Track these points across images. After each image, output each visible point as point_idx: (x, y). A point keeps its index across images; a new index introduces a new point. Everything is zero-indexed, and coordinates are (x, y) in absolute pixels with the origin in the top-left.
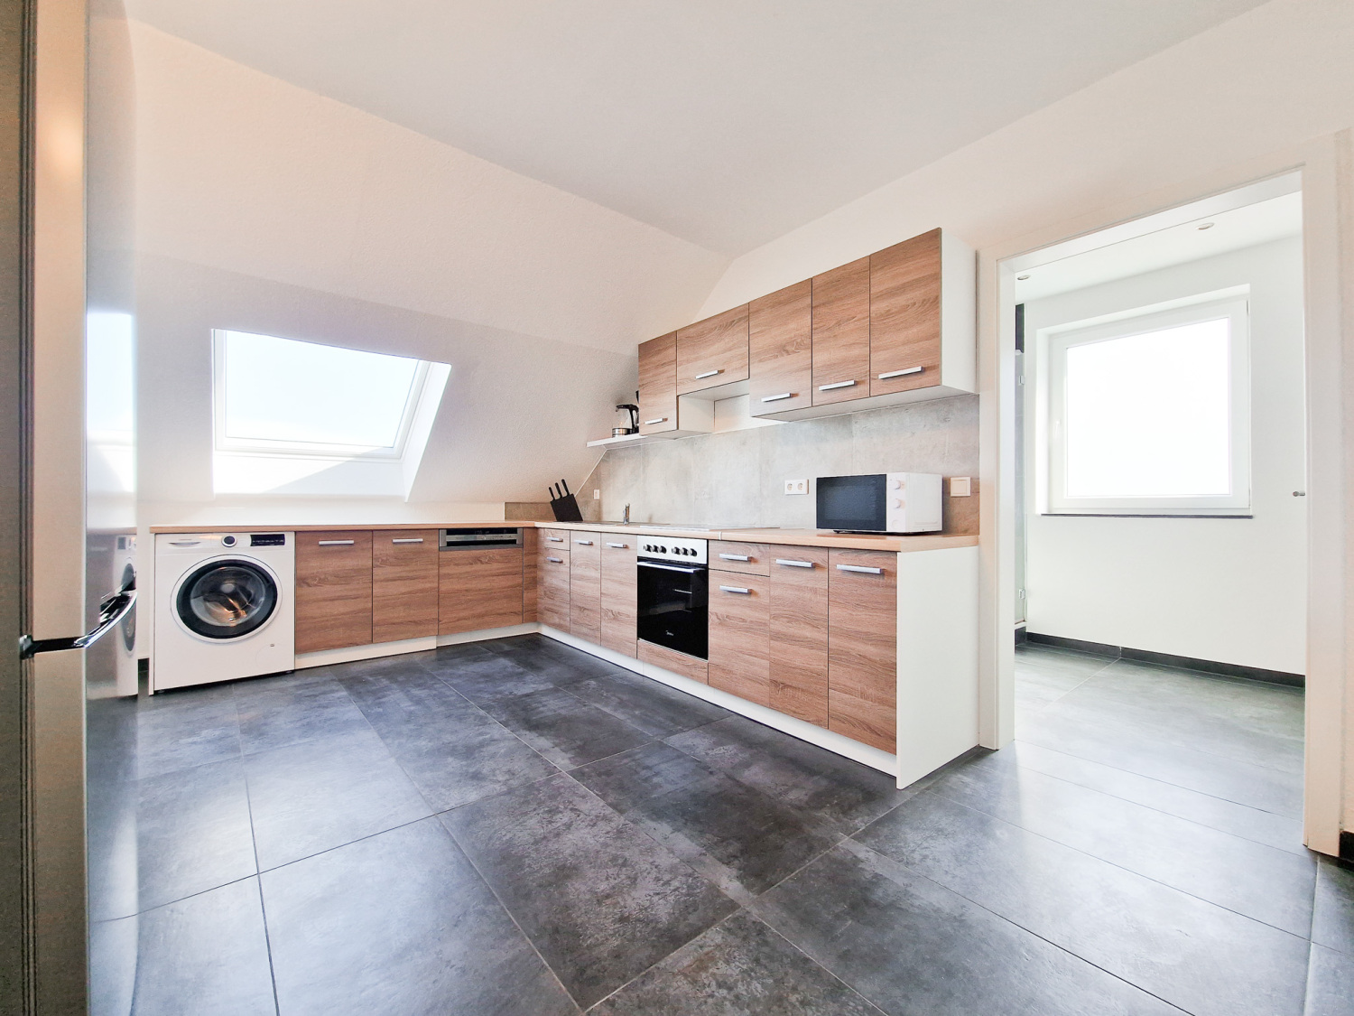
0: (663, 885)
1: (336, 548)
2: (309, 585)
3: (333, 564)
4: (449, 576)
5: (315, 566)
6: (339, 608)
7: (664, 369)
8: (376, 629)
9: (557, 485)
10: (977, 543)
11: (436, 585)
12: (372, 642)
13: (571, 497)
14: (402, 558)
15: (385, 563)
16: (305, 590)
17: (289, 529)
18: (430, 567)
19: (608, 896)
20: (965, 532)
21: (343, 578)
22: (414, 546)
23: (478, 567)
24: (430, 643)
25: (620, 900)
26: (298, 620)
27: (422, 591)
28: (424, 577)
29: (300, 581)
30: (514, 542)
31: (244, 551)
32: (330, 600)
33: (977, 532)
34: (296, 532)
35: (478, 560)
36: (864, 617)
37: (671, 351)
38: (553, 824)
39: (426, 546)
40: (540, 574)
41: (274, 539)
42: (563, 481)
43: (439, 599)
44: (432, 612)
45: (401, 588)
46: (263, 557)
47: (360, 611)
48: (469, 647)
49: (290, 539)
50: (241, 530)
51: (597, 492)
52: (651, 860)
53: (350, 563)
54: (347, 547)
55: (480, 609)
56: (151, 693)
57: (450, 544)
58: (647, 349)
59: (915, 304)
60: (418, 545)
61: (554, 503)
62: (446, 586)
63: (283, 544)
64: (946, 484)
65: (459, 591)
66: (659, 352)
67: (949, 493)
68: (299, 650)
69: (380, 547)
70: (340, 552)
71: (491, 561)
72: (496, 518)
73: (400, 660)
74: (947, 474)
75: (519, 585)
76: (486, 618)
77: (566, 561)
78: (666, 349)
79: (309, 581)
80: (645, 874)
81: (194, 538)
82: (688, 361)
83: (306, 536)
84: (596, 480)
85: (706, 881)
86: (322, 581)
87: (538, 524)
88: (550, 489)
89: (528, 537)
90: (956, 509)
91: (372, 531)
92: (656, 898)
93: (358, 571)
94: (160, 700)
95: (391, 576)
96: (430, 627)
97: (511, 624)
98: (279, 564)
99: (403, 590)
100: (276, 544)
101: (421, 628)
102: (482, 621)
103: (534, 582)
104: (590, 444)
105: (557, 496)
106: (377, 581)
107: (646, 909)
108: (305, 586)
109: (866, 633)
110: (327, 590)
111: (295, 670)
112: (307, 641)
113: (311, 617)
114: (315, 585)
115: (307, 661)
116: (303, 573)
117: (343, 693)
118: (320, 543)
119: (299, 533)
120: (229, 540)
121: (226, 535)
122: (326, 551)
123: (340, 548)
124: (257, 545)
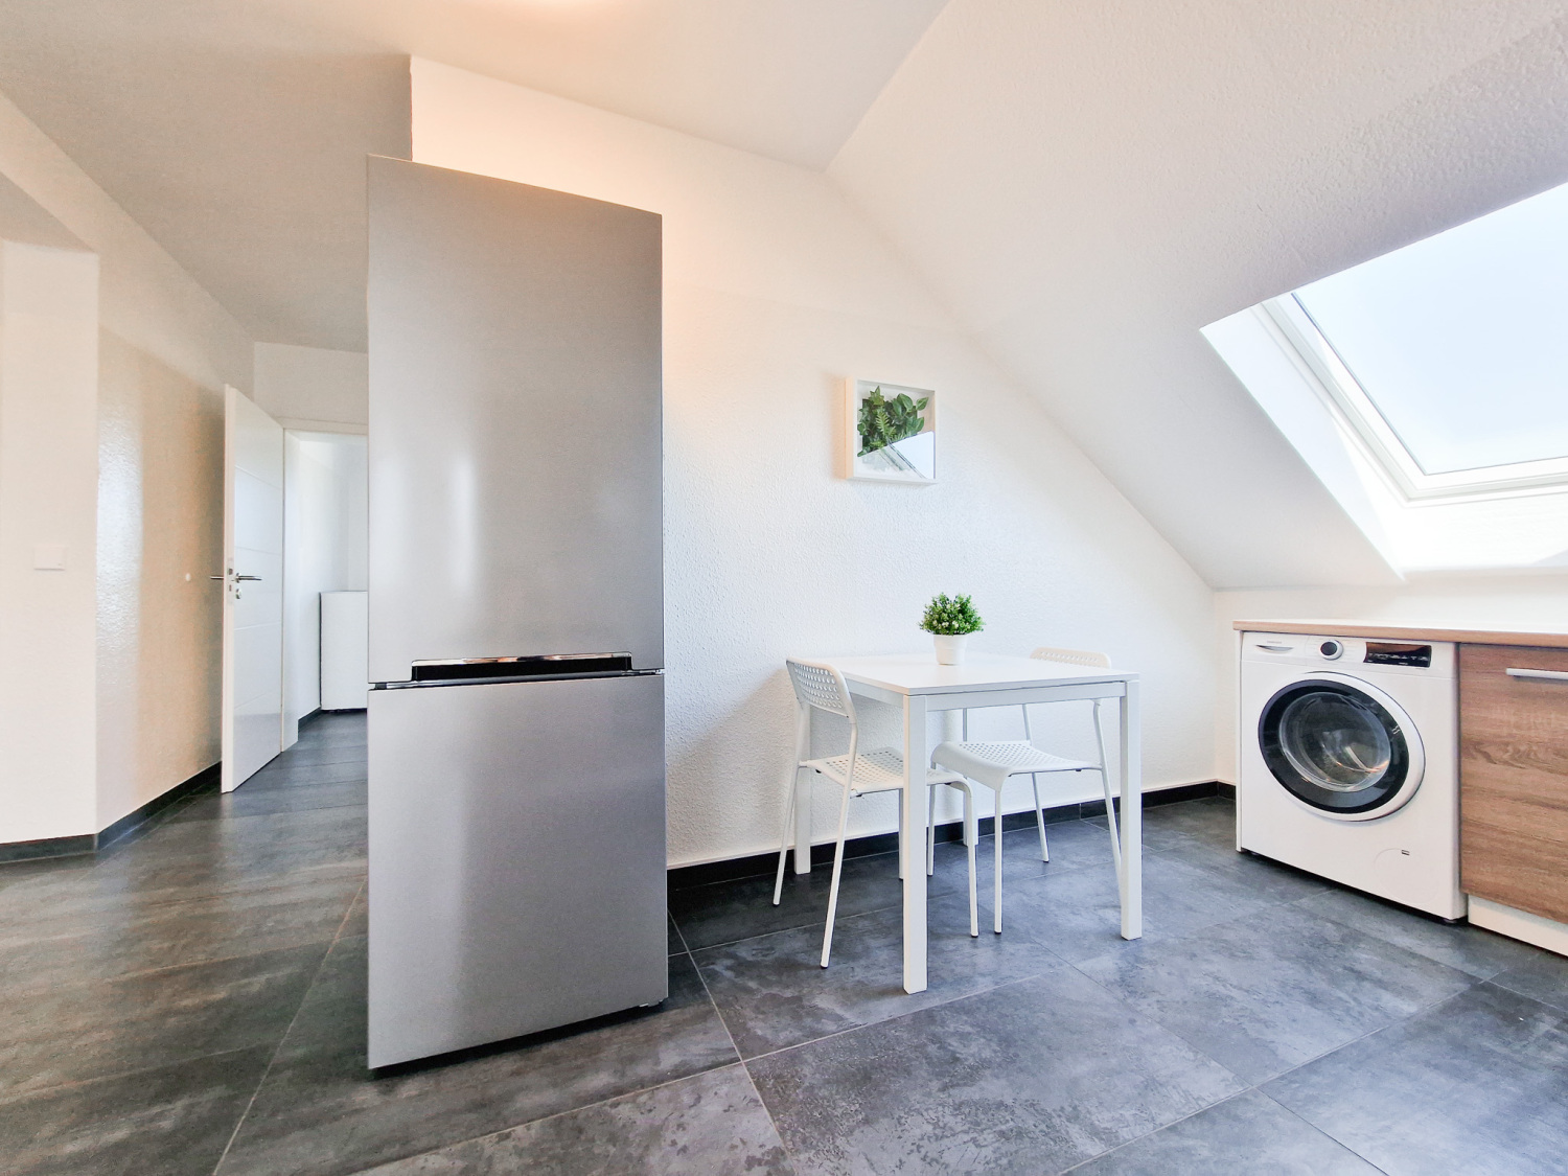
1: (1555, 689)
2: (1491, 759)
3: (1550, 725)
5: (1498, 718)
6: (1565, 828)
16: (1477, 766)
17: (1441, 636)
26: (1463, 824)
29: (1465, 746)
31: (1352, 670)
32: (1546, 805)
34: (1458, 644)
46: (1383, 685)
49: (1442, 658)
50: (1350, 633)
56: (1238, 851)
68: (1465, 887)
79: (1491, 750)
81: (1285, 641)
83: (1482, 653)
86: (1521, 758)
100: (1413, 663)
108: (1481, 760)
110: (1531, 780)
111: (1463, 922)
112: (1484, 875)
113: (1493, 828)
114: (1506, 763)
115: (1484, 915)
116: (1473, 729)
117: (1408, 1008)
118: (1511, 671)
119: (1465, 648)
120: (1328, 649)
121: (1326, 640)
122: (1530, 692)
123: (1563, 689)
124: (1376, 661)
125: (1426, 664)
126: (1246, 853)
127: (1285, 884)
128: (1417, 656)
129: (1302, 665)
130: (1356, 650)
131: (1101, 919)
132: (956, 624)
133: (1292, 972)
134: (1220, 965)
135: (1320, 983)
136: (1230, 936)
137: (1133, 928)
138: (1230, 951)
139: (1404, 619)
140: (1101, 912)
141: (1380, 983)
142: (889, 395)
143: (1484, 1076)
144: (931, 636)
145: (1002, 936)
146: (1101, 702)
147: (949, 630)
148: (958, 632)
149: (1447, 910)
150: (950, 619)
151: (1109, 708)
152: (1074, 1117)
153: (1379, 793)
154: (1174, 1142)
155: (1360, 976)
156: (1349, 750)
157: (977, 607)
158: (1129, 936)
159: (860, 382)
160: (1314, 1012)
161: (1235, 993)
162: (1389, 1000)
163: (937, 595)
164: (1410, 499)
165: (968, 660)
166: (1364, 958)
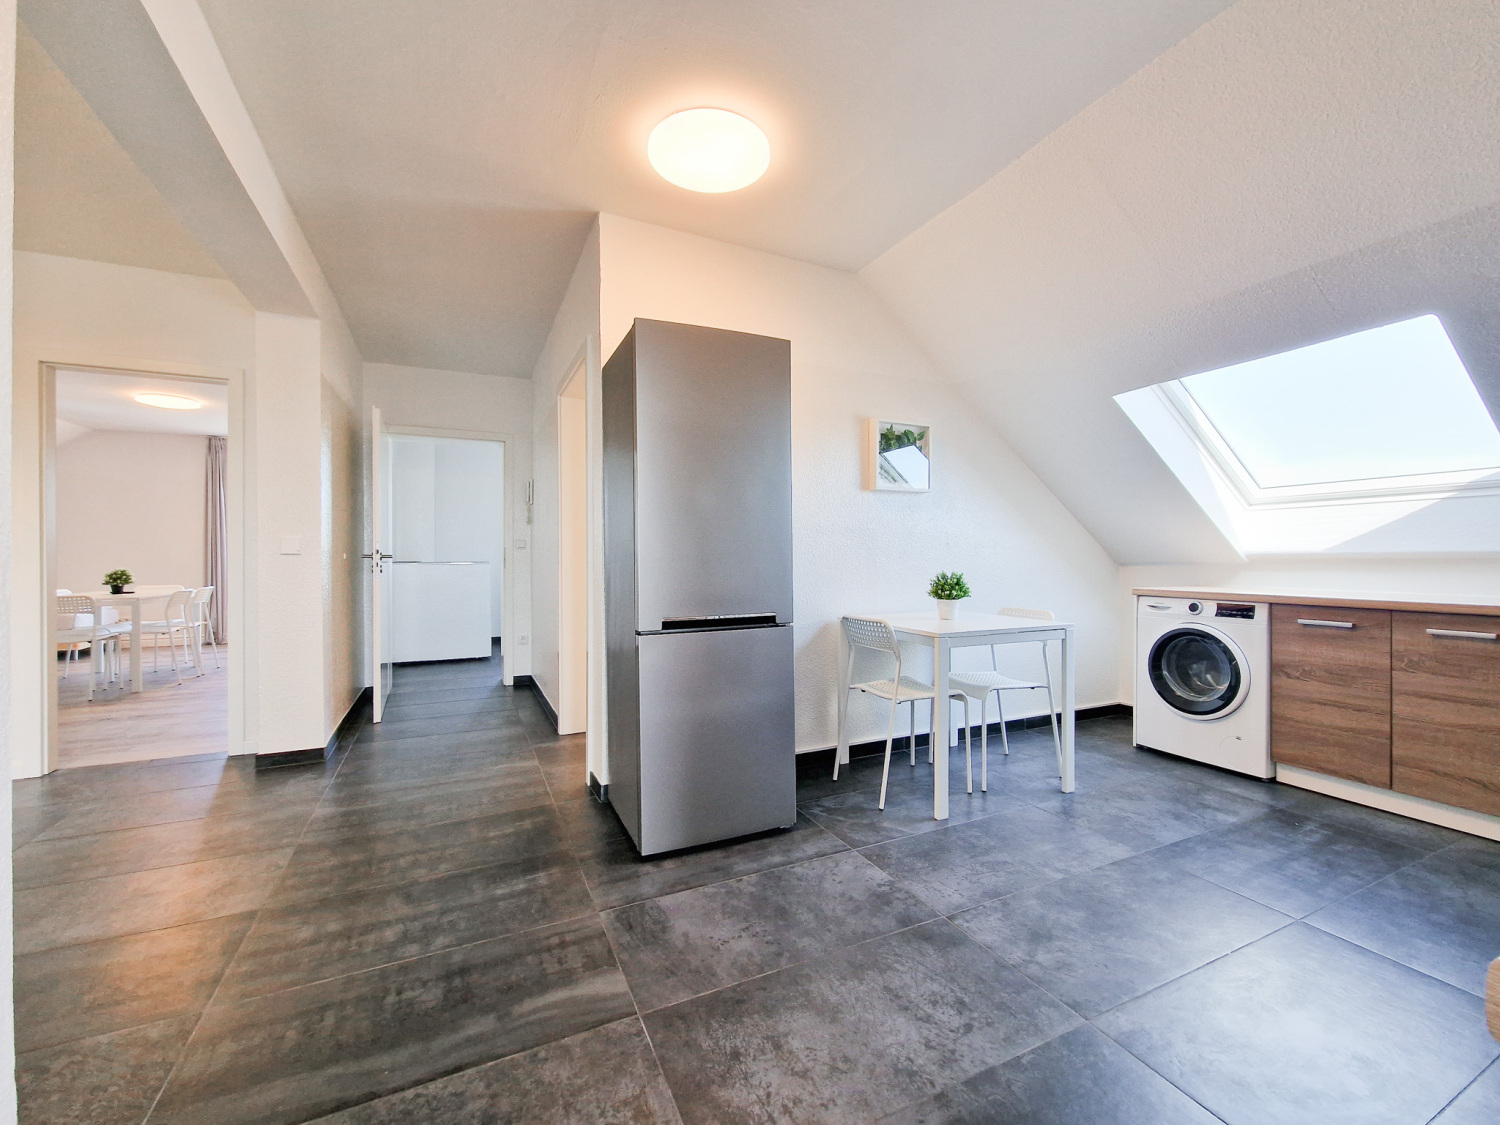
1: (1327, 631)
2: (1289, 676)
3: (1322, 654)
5: (1297, 651)
8: (1399, 770)
12: (1391, 787)
14: (1448, 661)
15: (1413, 666)
17: (1261, 600)
21: (1340, 676)
22: (1478, 644)
26: (1273, 718)
29: (1275, 668)
31: (1207, 622)
32: (1319, 703)
34: (1271, 604)
41: (1242, 611)
46: (1226, 631)
47: (1369, 733)
49: (1262, 613)
53: (1349, 655)
54: (1343, 632)
56: (1135, 745)
60: (1488, 645)
68: (1275, 758)
69: (1408, 639)
70: (1334, 637)
79: (1289, 671)
81: (1169, 602)
83: (1282, 610)
86: (1307, 674)
93: (1367, 671)
94: (1141, 756)
95: (1426, 690)
98: (1247, 643)
99: (1458, 720)
100: (1243, 616)
106: (1399, 694)
108: (1284, 678)
110: (1313, 688)
111: (1273, 781)
112: (1286, 749)
113: (1292, 719)
114: (1298, 678)
115: (1286, 775)
116: (1280, 658)
117: (1232, 819)
118: (1300, 621)
119: (1275, 607)
120: (1193, 608)
121: (1193, 601)
122: (1310, 635)
123: (1334, 631)
124: (1223, 615)
125: (1251, 617)
126: (1140, 748)
127: (1164, 764)
128: (1246, 612)
129: (1177, 618)
130: (1210, 608)
131: (1048, 784)
132: (954, 593)
133: (1166, 806)
134: (1124, 804)
135: (1181, 808)
136: (1130, 789)
137: (1070, 785)
138: (1130, 797)
139: (1241, 588)
140: (1047, 780)
141: (1217, 809)
142: (898, 430)
143: (1270, 847)
144: (935, 600)
145: (988, 794)
146: (1049, 642)
147: (949, 597)
148: (957, 597)
149: (1262, 772)
150: (948, 589)
151: (1054, 646)
152: (1046, 865)
153: (1221, 703)
154: (1100, 873)
155: (1206, 807)
156: (1209, 676)
157: (966, 580)
158: (1067, 792)
159: (881, 422)
160: (1177, 823)
161: (1132, 816)
162: (1221, 817)
163: (939, 572)
164: (1250, 505)
165: (961, 615)
166: (1210, 798)
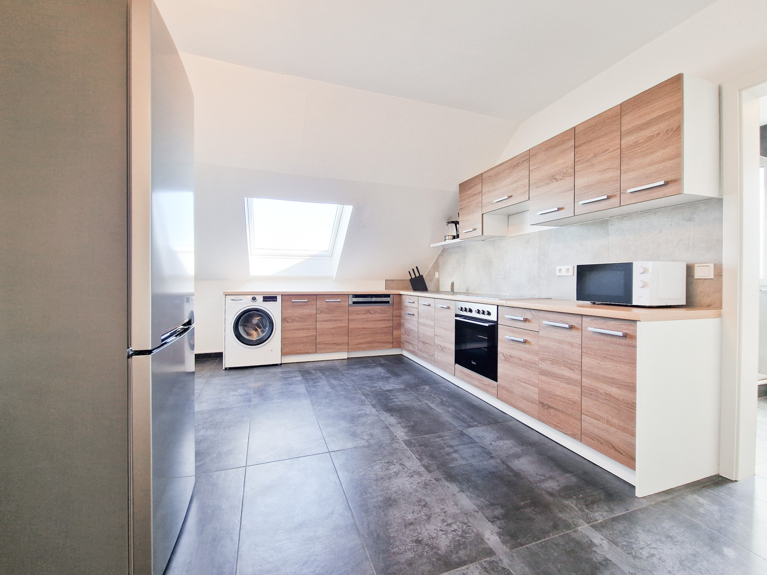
0: (447, 525)
1: (299, 303)
2: (287, 322)
3: (299, 312)
4: (353, 320)
5: (290, 312)
6: (302, 334)
7: (474, 198)
8: (318, 346)
9: (413, 269)
10: (720, 316)
11: (347, 325)
12: (316, 352)
13: (421, 277)
14: (330, 310)
15: (322, 312)
16: (286, 324)
17: (278, 293)
18: (344, 315)
19: (411, 524)
20: (709, 306)
21: (303, 319)
22: (336, 303)
23: (368, 316)
24: (344, 356)
25: (418, 528)
26: (283, 339)
27: (340, 327)
28: (341, 320)
29: (284, 320)
30: (388, 302)
31: (260, 304)
32: (296, 330)
33: (720, 307)
34: (282, 295)
35: (368, 312)
36: (609, 366)
37: (479, 186)
38: (389, 471)
39: (343, 303)
40: (402, 321)
41: (273, 298)
42: (417, 267)
43: (348, 332)
44: (345, 339)
45: (329, 325)
46: (268, 307)
47: (310, 336)
48: (364, 359)
49: (279, 298)
50: (258, 294)
51: (437, 274)
52: (442, 507)
53: (306, 311)
54: (304, 303)
55: (370, 339)
56: (224, 368)
57: (354, 303)
58: (464, 187)
59: (659, 134)
60: (338, 303)
61: (411, 280)
62: (352, 325)
63: (276, 301)
64: (690, 270)
65: (359, 328)
66: (472, 187)
67: (693, 276)
68: (284, 354)
69: (321, 304)
70: (301, 305)
71: (375, 312)
72: (380, 289)
73: (329, 363)
74: (690, 262)
75: (390, 327)
76: (372, 344)
77: (416, 314)
78: (475, 185)
79: (288, 320)
80: (437, 515)
81: (240, 297)
82: (489, 192)
83: (287, 297)
84: (436, 266)
85: (475, 530)
86: (293, 320)
87: (401, 292)
88: (409, 272)
89: (396, 299)
90: (699, 289)
91: (316, 295)
92: (440, 533)
93: (310, 315)
94: (227, 372)
95: (324, 319)
96: (344, 347)
97: (386, 348)
98: (274, 310)
99: (331, 326)
100: (273, 301)
101: (340, 347)
102: (371, 345)
103: (400, 325)
104: (432, 246)
105: (413, 276)
106: (318, 322)
107: (433, 538)
109: (612, 378)
110: (295, 325)
111: (281, 364)
112: (286, 350)
113: (288, 338)
114: (290, 322)
115: (287, 359)
116: (284, 315)
117: (299, 378)
118: (292, 301)
119: (284, 296)
120: (254, 299)
121: (253, 296)
122: (295, 305)
123: (301, 303)
124: (266, 301)
126: (226, 369)
129: (247, 304)
130: (260, 299)
135: (286, 382)
139: (271, 289)
143: (319, 381)
155: (287, 378)
160: (293, 386)
